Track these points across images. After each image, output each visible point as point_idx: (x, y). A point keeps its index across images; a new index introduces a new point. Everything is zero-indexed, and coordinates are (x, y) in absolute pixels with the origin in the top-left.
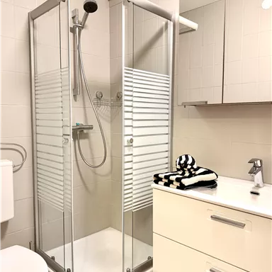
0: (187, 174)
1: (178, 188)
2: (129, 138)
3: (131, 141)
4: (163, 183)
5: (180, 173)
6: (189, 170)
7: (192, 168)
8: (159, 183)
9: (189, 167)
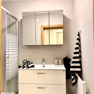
0: (28, 64)
1: (27, 68)
2: (8, 55)
3: (9, 56)
4: (22, 68)
5: (27, 64)
6: (29, 63)
7: (30, 62)
8: (20, 68)
9: (29, 62)
